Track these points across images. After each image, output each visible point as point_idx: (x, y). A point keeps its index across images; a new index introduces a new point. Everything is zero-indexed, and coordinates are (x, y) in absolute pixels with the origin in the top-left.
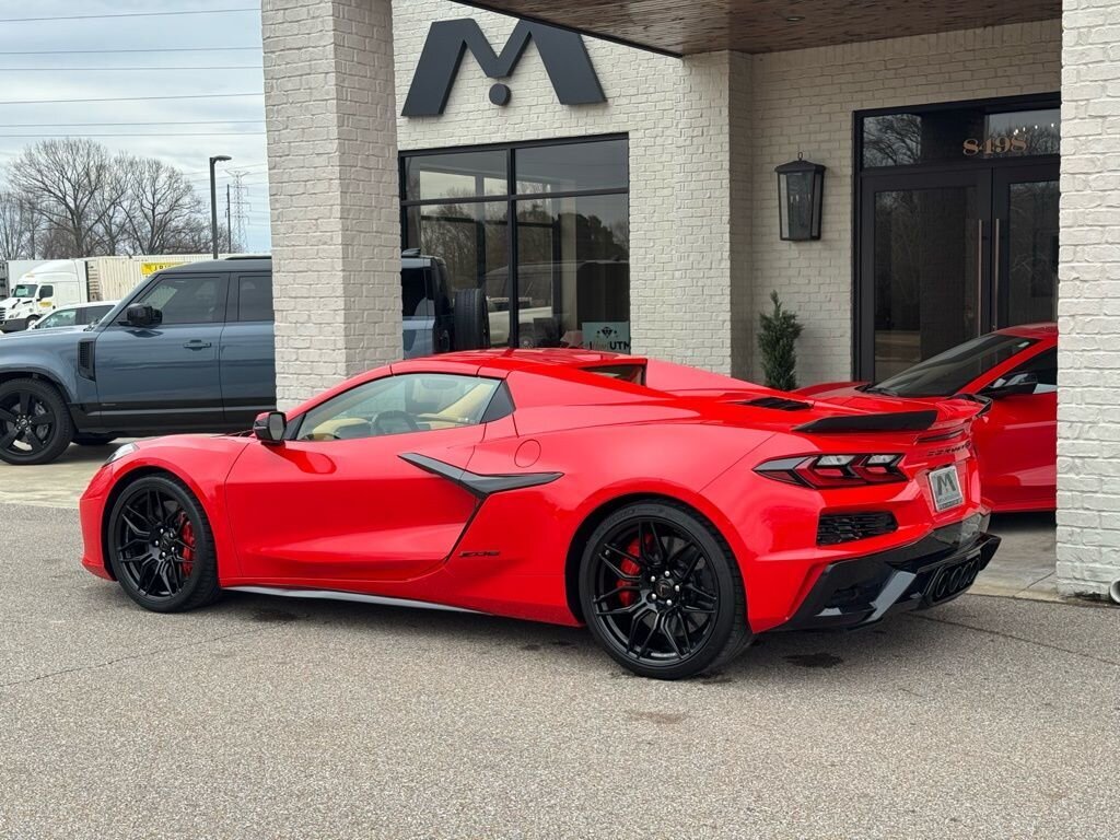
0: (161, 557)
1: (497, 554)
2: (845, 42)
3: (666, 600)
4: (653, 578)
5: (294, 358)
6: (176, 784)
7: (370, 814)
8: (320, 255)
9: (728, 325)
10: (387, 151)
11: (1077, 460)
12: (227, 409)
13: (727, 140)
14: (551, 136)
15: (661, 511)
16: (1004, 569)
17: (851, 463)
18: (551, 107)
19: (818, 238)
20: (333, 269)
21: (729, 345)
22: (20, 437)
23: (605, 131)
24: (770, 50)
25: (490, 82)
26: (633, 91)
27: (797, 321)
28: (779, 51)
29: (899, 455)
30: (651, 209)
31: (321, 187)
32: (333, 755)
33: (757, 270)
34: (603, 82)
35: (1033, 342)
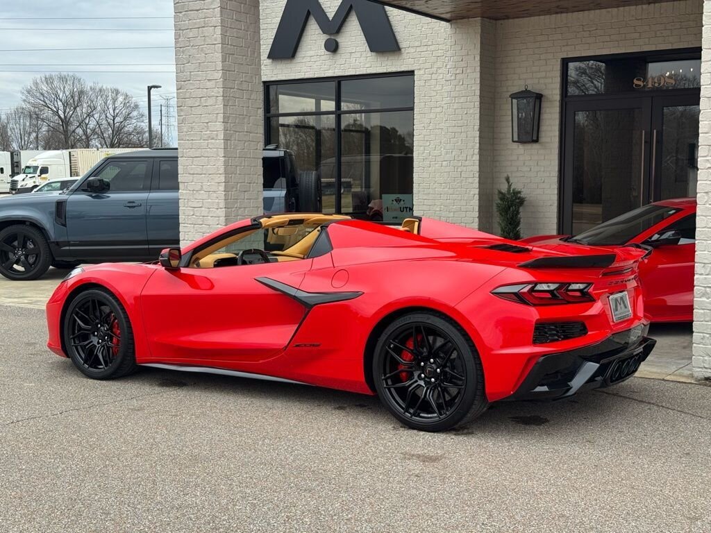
0: (98, 343)
1: (318, 345)
2: (557, 13)
3: (430, 378)
4: (422, 364)
5: (192, 213)
6: (96, 498)
7: (225, 522)
8: (209, 146)
9: (477, 197)
10: (254, 79)
11: (708, 289)
12: (150, 246)
13: (479, 76)
14: (364, 73)
15: (428, 319)
16: (656, 360)
17: (557, 289)
18: (364, 54)
19: (536, 141)
20: (218, 155)
21: (477, 210)
22: (17, 262)
23: (399, 70)
24: (507, 18)
25: (325, 37)
26: (417, 44)
27: (522, 195)
28: (514, 18)
29: (589, 284)
30: (428, 121)
31: (211, 101)
32: (203, 480)
33: (497, 161)
34: (398, 38)
35: (678, 210)
